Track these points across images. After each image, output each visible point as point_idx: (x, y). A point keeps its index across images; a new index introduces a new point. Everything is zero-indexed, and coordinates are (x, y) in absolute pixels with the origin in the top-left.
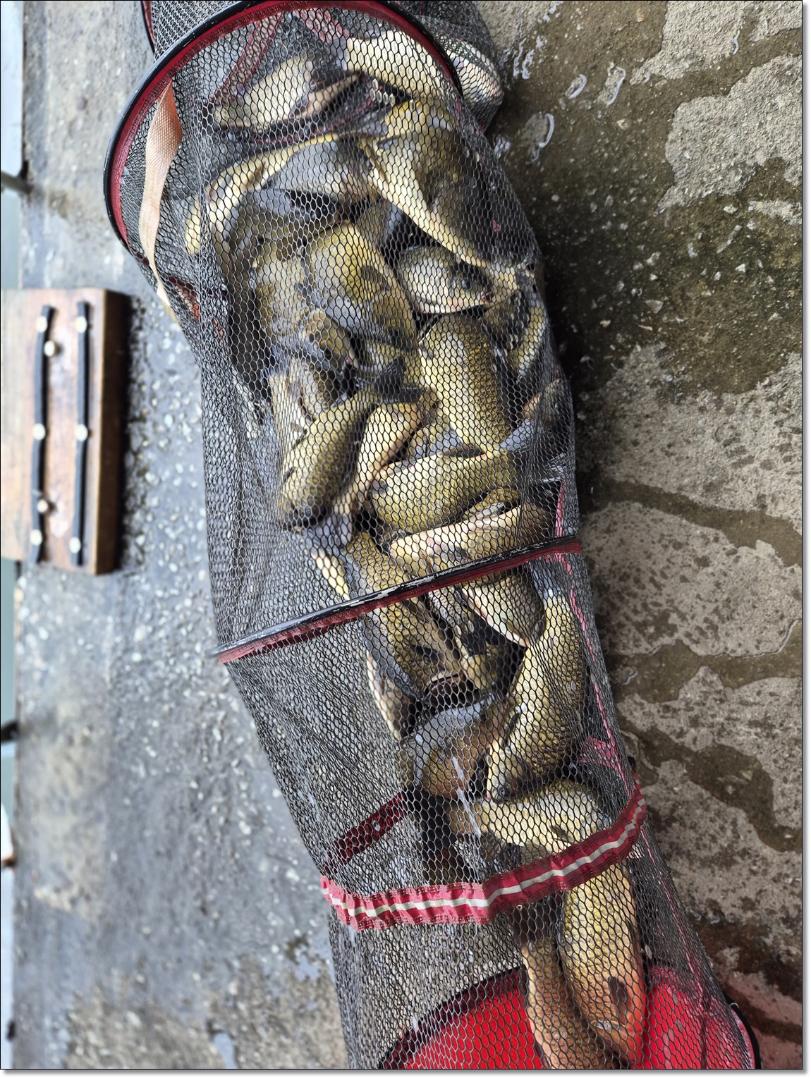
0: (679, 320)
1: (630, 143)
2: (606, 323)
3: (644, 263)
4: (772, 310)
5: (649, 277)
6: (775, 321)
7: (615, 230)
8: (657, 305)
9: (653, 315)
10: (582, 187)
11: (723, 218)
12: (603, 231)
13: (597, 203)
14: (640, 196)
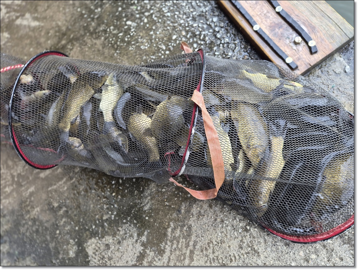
2: (114, 194)
10: (142, 225)
12: (129, 216)
13: (135, 223)
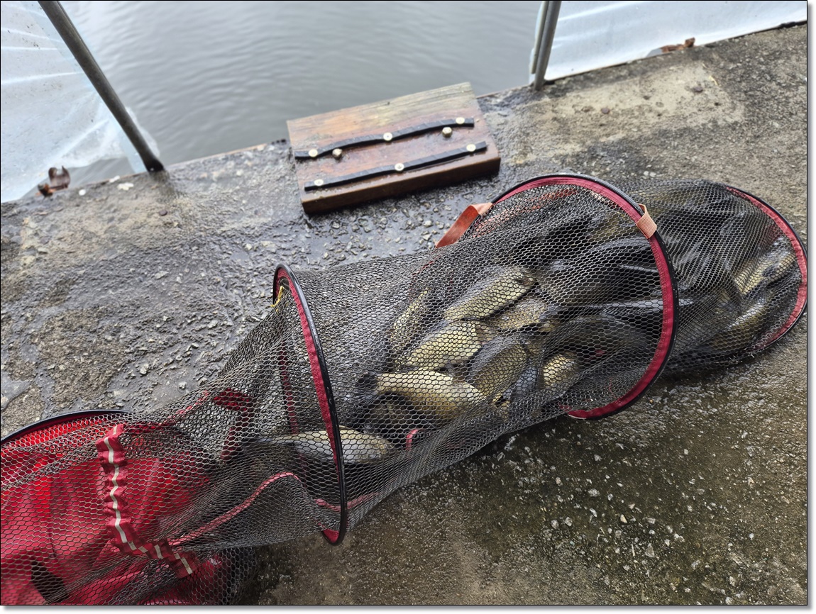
0: (648, 573)
1: (742, 492)
2: (623, 519)
3: (674, 532)
5: (667, 539)
7: (685, 503)
8: (651, 553)
9: (643, 552)
11: (725, 578)
14: (713, 512)
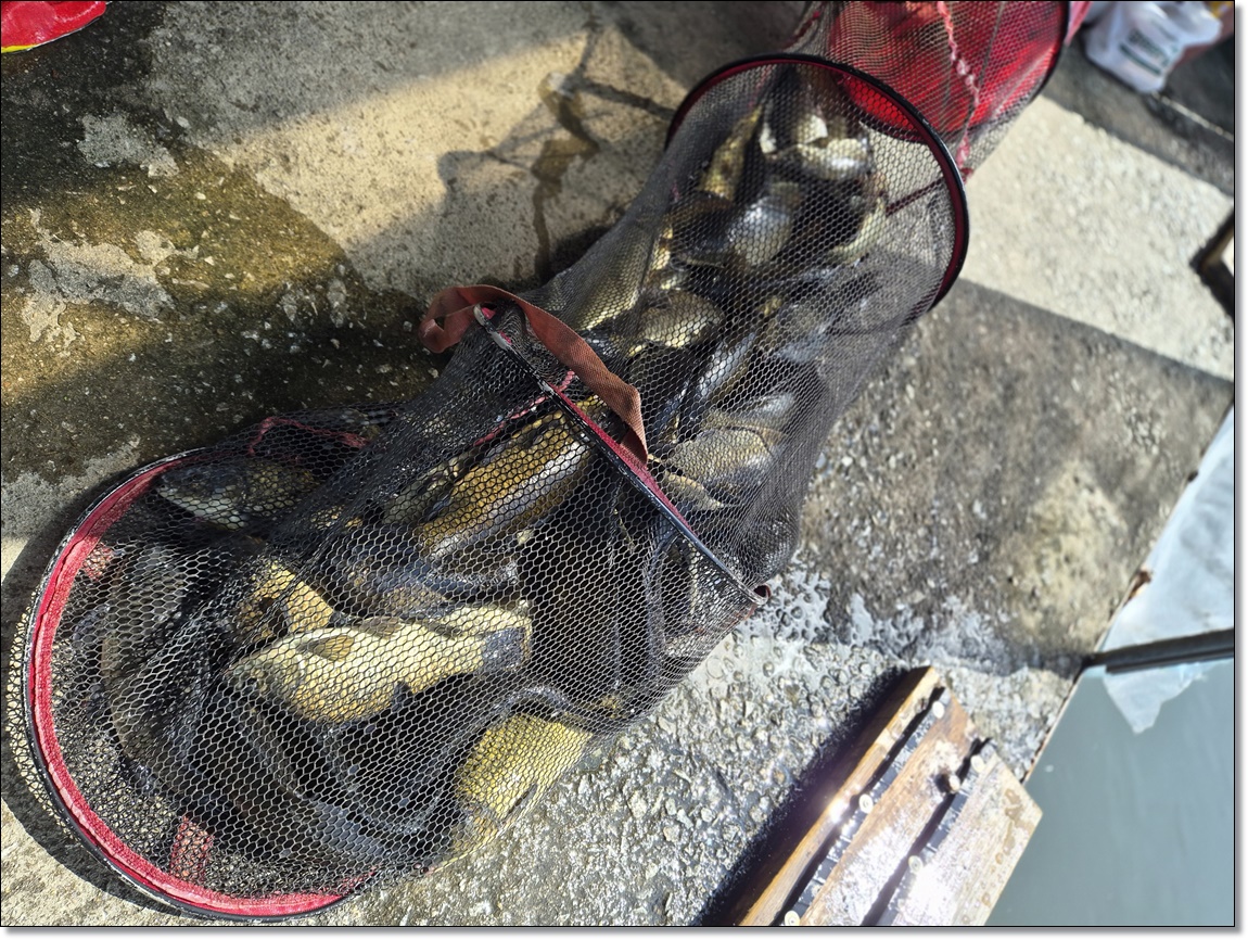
1: (151, 421)
3: (260, 342)
4: (230, 221)
5: (269, 330)
6: (238, 215)
8: (289, 309)
9: (300, 309)
11: (174, 297)
12: (256, 395)
14: (200, 380)
